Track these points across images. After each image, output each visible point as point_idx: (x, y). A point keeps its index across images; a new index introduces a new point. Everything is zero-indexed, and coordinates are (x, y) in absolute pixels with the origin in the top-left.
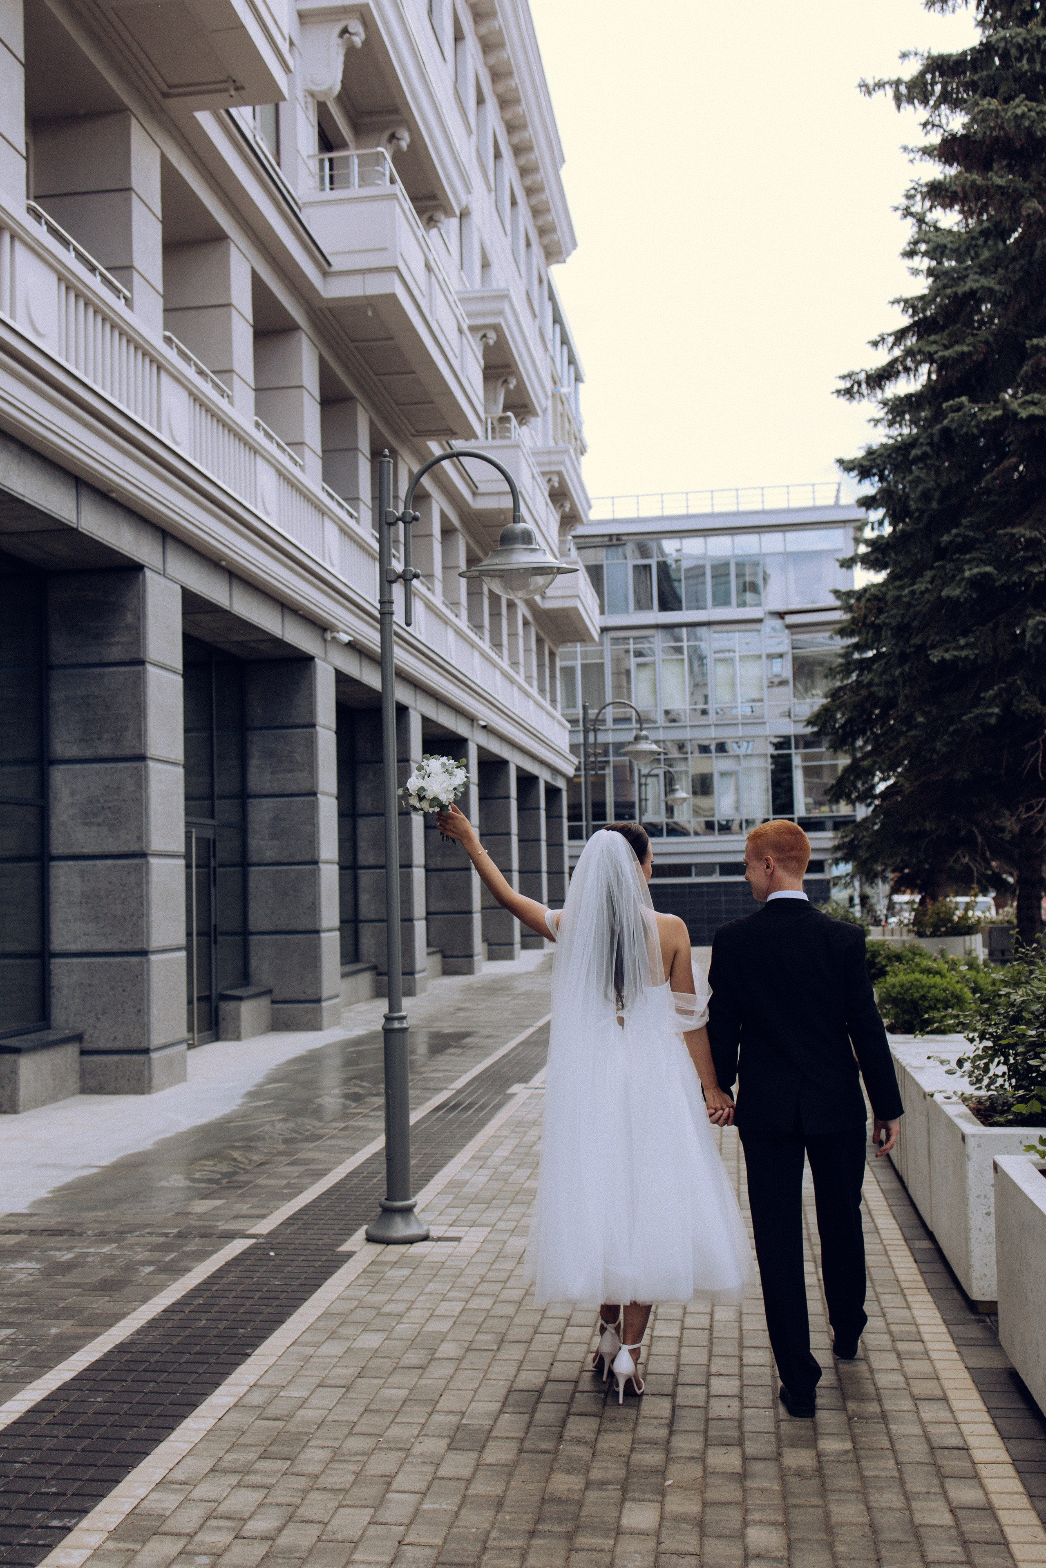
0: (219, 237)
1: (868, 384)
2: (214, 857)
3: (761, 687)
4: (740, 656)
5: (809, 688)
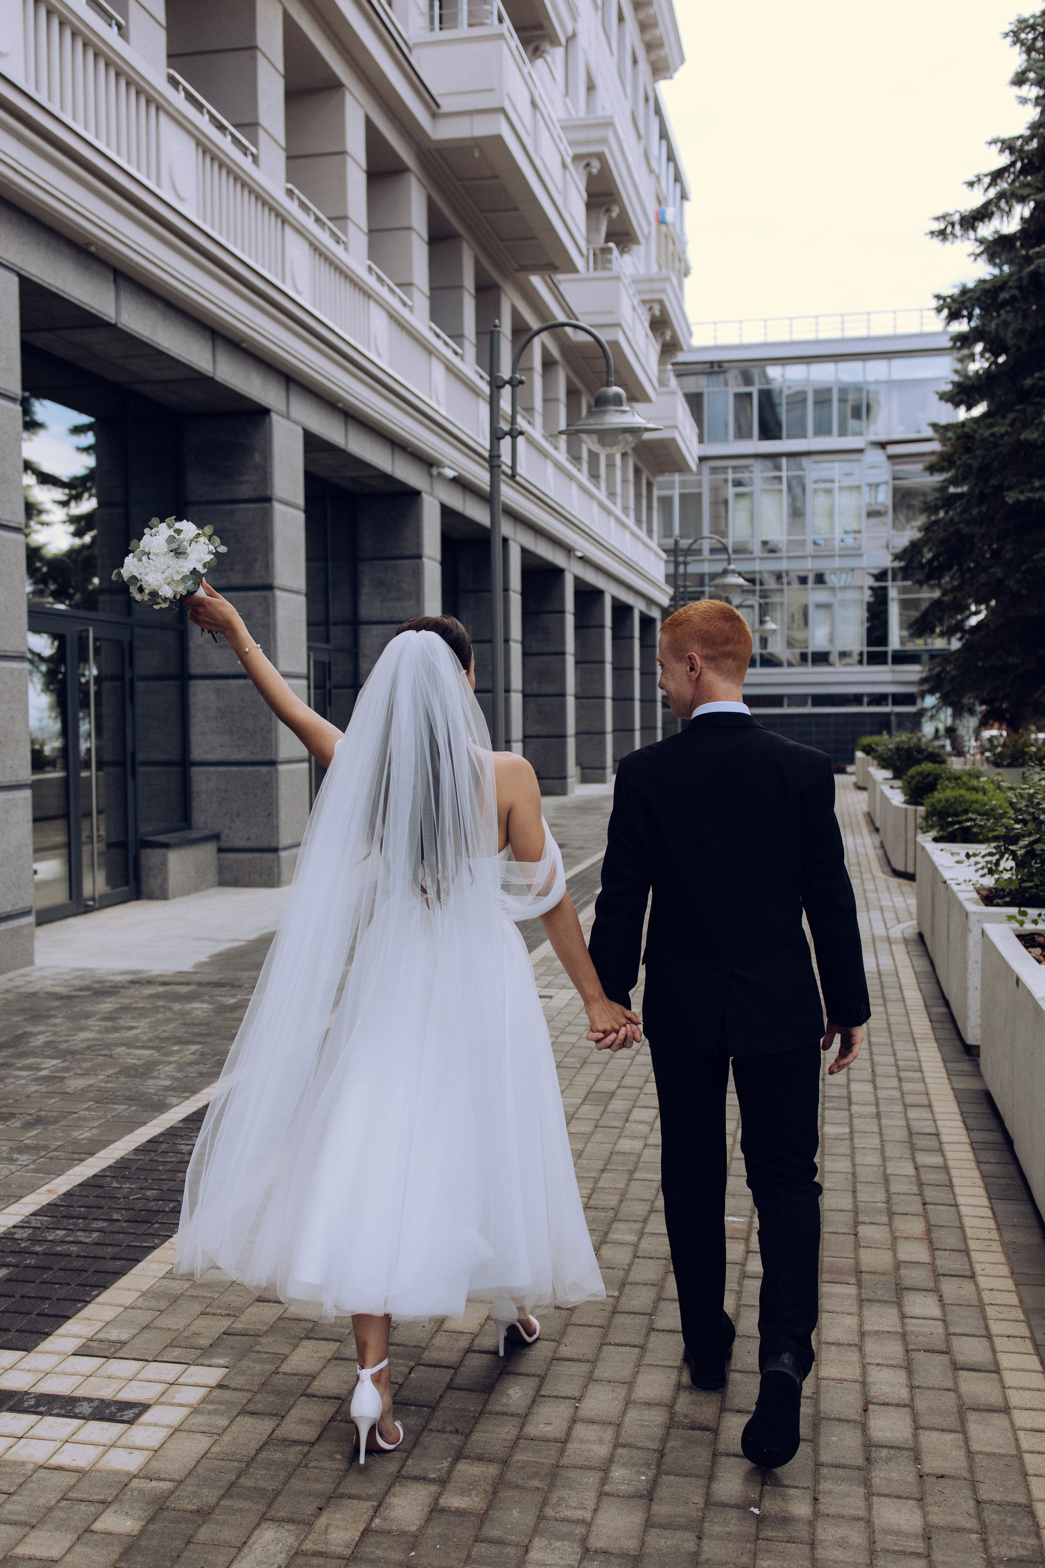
0: (335, 86)
1: (962, 225)
2: (330, 678)
3: (859, 517)
4: (840, 487)
5: (909, 520)
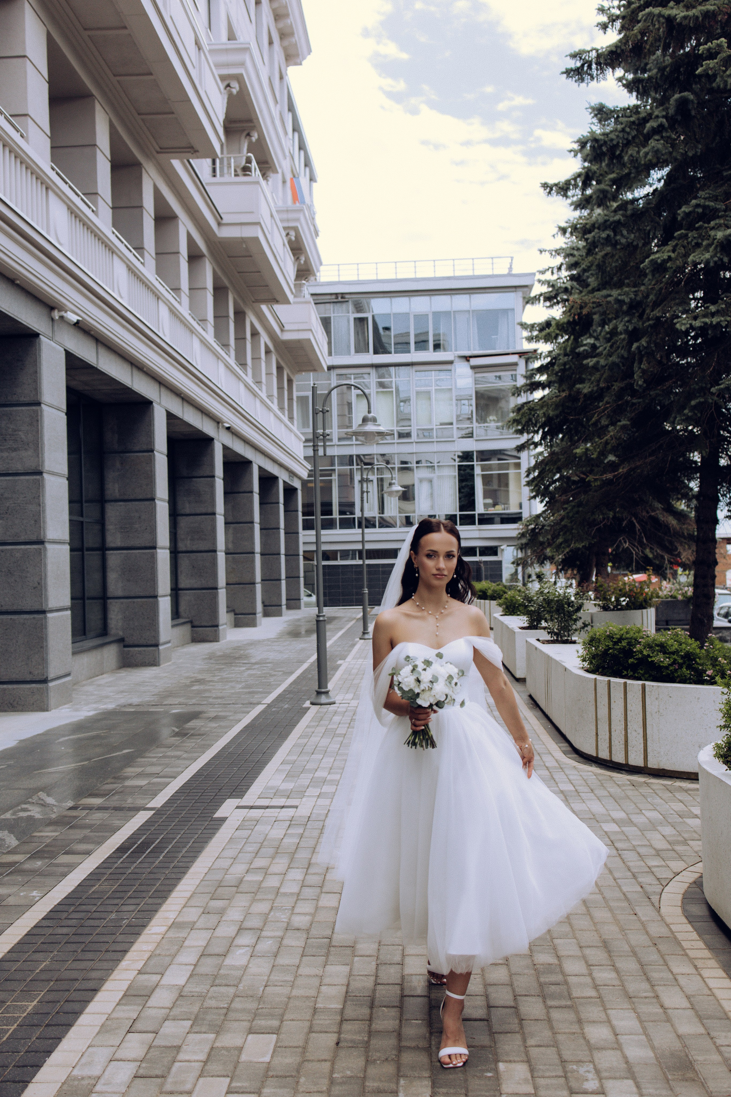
3: (451, 412)
4: (436, 390)
5: (487, 414)
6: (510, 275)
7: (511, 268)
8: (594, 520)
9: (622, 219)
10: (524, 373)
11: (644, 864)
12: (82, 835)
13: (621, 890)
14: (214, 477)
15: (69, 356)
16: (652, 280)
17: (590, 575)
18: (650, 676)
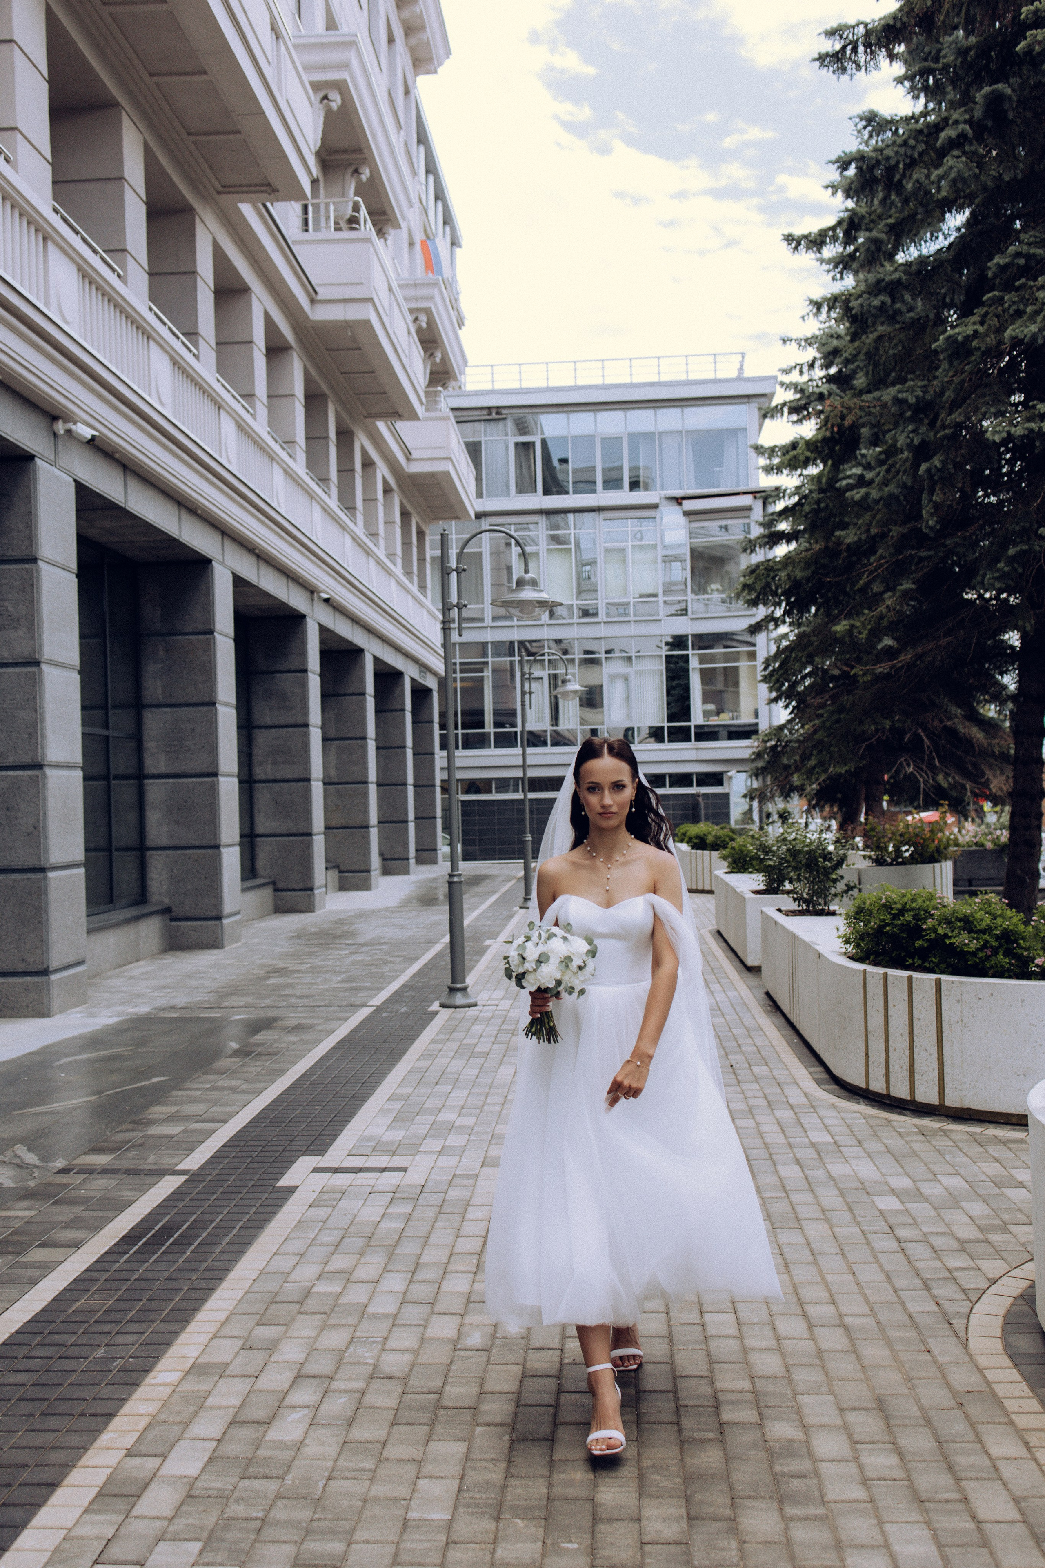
0: (244, 290)
3: (655, 579)
4: (633, 546)
5: (708, 583)
6: (740, 379)
7: (741, 369)
8: (863, 732)
9: (904, 277)
10: (761, 519)
11: (941, 1265)
12: (71, 1216)
13: (905, 1310)
14: (306, 671)
15: (81, 489)
16: (949, 371)
17: (857, 814)
18: (948, 967)
